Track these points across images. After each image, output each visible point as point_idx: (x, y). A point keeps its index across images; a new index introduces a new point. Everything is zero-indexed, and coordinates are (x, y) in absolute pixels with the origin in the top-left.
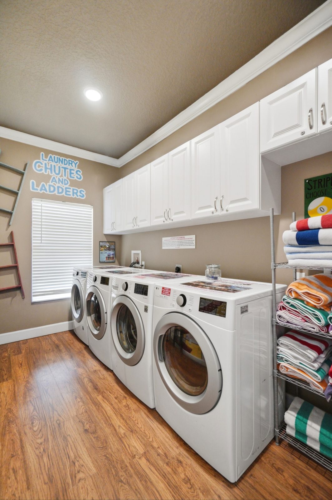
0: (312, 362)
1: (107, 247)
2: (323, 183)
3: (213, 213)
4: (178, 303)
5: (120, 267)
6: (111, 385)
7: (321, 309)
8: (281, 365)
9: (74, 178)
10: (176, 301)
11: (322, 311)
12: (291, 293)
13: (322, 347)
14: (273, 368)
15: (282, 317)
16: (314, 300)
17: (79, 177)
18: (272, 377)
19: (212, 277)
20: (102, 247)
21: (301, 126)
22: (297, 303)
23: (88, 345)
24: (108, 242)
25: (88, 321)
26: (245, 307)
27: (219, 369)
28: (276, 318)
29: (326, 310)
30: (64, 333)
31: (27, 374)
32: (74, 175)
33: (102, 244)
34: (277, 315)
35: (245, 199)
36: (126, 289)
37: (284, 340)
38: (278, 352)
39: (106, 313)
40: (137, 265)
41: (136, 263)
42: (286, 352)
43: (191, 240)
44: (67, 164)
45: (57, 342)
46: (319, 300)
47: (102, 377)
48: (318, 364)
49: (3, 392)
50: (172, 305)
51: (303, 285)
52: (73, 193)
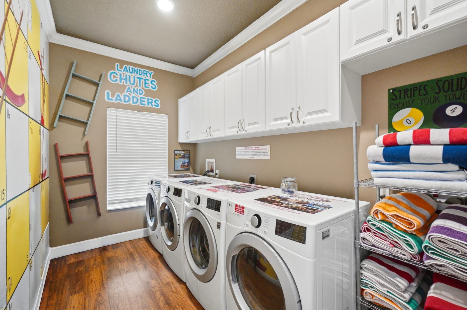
0: (402, 292)
1: (182, 155)
2: (409, 93)
3: (289, 124)
4: (252, 224)
5: (194, 175)
6: (183, 299)
7: (412, 234)
8: (365, 291)
9: (149, 88)
10: (250, 221)
11: (413, 236)
12: (378, 215)
13: (413, 274)
14: (357, 294)
15: (366, 240)
16: (404, 223)
17: (154, 87)
18: (355, 303)
19: (288, 191)
20: (176, 155)
21: (387, 32)
22: (383, 225)
23: (162, 254)
24: (183, 150)
25: (162, 230)
26: (326, 232)
27: (299, 300)
28: (359, 240)
29: (419, 235)
30: (139, 240)
31: (99, 285)
32: (149, 85)
33: (177, 153)
34: (360, 237)
35: (324, 111)
36: (198, 203)
37: (368, 264)
38: (362, 277)
39: (179, 225)
40: (211, 174)
41: (210, 171)
42: (370, 277)
43: (265, 150)
44: (142, 74)
45: (131, 250)
46: (411, 224)
47: (174, 290)
48: (409, 294)
49: (73, 307)
50: (246, 224)
51: (390, 206)
52: (148, 103)
